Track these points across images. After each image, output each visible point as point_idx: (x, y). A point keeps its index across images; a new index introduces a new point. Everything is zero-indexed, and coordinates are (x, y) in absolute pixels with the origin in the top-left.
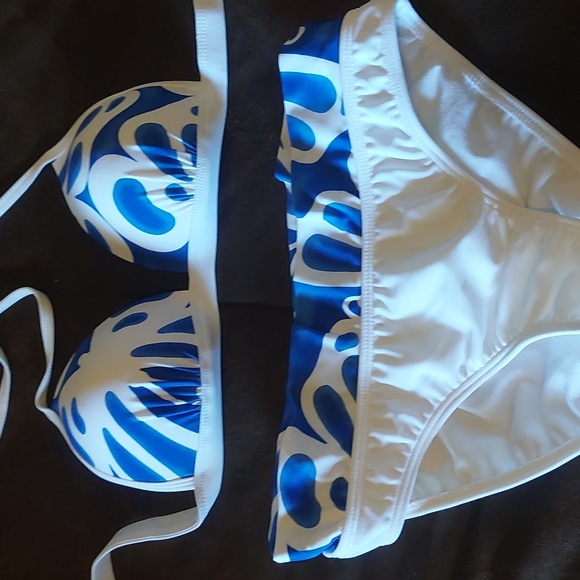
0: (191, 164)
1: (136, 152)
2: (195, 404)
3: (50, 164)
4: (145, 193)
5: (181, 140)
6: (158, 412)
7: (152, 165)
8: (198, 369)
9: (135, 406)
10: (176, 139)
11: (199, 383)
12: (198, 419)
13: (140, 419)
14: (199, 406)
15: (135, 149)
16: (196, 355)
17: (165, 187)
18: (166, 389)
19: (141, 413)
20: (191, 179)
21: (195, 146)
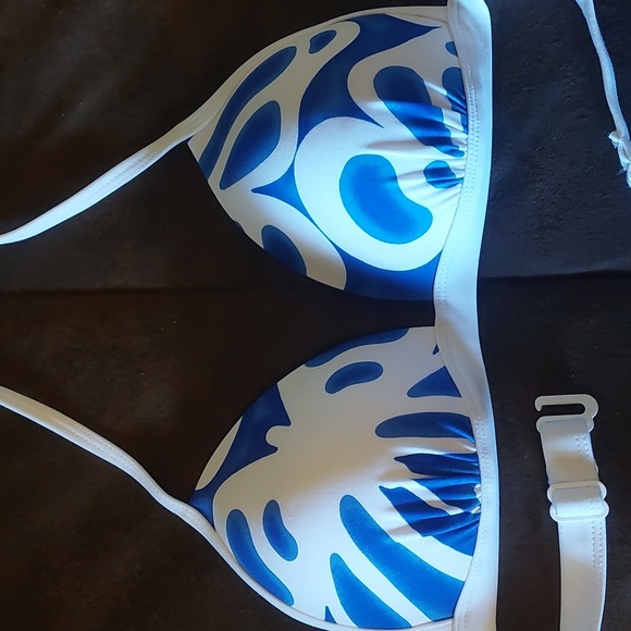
0: (462, 129)
1: (381, 113)
2: (473, 512)
3: (185, 142)
4: (394, 178)
5: (445, 92)
6: (423, 528)
7: (406, 133)
8: (475, 455)
9: (389, 520)
10: (438, 90)
11: (478, 477)
12: (474, 536)
13: (397, 539)
14: (478, 515)
15: (378, 107)
16: (470, 432)
17: (423, 167)
18: (436, 491)
19: (398, 531)
20: (462, 153)
21: (465, 102)
